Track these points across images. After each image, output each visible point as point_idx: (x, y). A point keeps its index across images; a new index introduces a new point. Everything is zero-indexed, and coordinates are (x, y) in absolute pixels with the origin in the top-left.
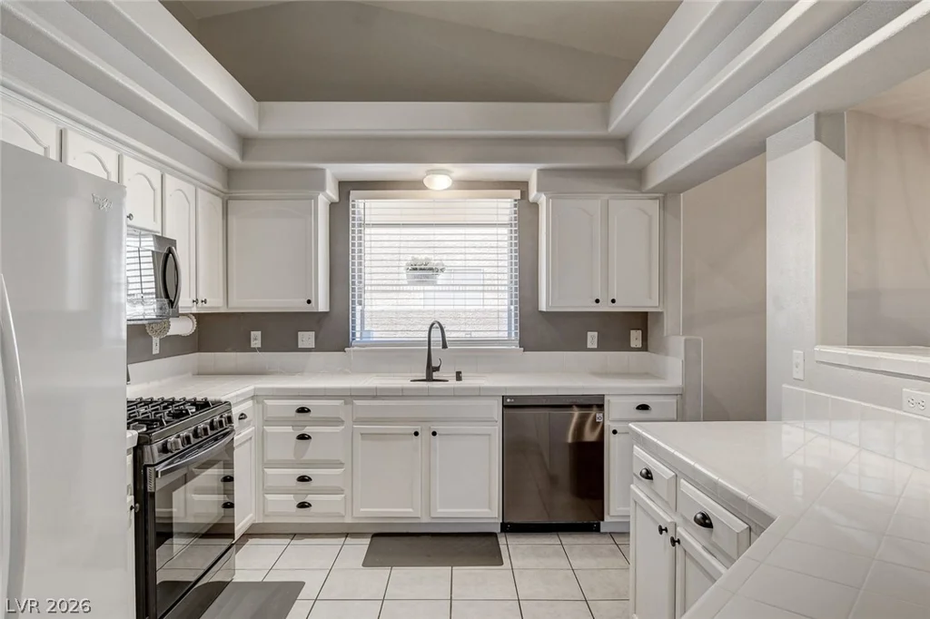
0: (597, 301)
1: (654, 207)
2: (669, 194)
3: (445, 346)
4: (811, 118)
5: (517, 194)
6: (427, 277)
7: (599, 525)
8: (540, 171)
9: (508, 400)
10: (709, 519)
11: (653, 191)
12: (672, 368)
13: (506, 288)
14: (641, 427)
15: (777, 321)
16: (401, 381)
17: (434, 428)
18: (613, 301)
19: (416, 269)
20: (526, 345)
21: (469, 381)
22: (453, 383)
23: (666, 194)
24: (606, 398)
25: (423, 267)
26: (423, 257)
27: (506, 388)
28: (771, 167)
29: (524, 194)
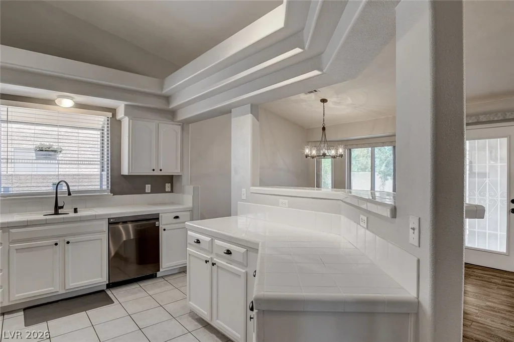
0: (154, 170)
1: (178, 128)
2: (185, 124)
3: (69, 194)
4: (250, 105)
5: (110, 115)
6: (50, 155)
7: (156, 274)
8: (126, 106)
9: (112, 220)
10: (230, 251)
11: (179, 122)
12: (187, 200)
13: (99, 163)
14: (192, 223)
15: (235, 178)
16: (39, 216)
17: (67, 239)
18: (161, 170)
19: (42, 150)
20: (114, 191)
21: (82, 213)
22: (72, 214)
23: (183, 124)
24: (160, 215)
25: (47, 149)
26: (48, 144)
27: (110, 214)
28: (233, 120)
29: (114, 115)
